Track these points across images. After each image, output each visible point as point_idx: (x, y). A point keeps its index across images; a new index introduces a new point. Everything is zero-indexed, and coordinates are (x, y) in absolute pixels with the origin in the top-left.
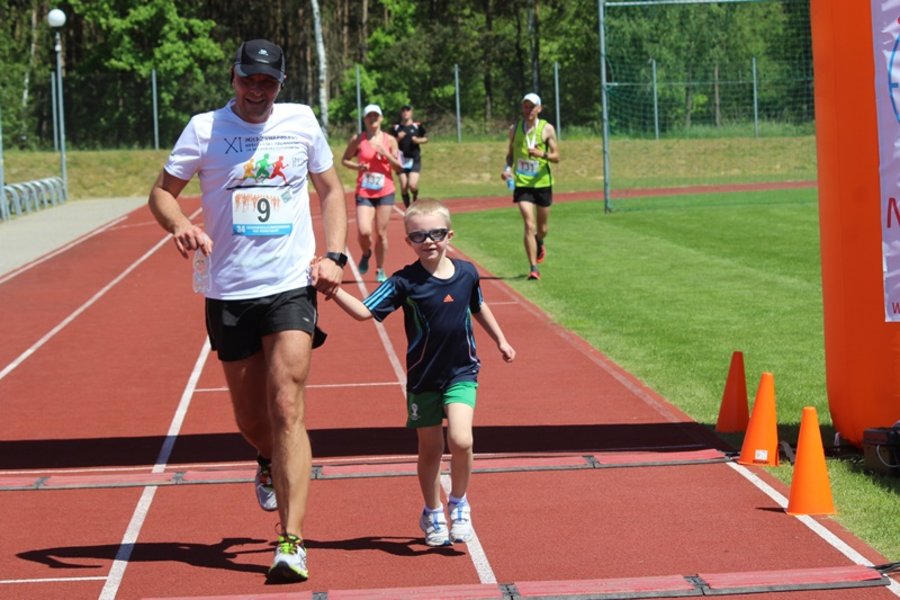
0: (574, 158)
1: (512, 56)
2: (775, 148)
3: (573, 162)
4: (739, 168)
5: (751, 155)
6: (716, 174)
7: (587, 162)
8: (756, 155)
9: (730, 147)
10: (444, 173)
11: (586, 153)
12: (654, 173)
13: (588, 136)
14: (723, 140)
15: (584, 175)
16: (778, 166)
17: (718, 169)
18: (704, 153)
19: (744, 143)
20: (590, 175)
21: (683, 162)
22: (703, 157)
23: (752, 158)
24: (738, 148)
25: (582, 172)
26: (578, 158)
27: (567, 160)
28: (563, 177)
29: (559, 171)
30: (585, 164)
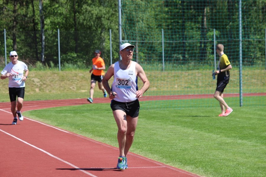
0: (69, 80)
1: (31, 25)
2: (174, 76)
3: (68, 82)
4: (156, 87)
7: (76, 83)
8: (164, 80)
11: (75, 78)
13: (75, 69)
15: (75, 90)
16: (176, 86)
19: (158, 74)
20: (77, 89)
23: (163, 82)
24: (154, 76)
25: (74, 88)
26: (71, 81)
27: (65, 82)
28: (63, 90)
29: (61, 87)
30: (74, 84)
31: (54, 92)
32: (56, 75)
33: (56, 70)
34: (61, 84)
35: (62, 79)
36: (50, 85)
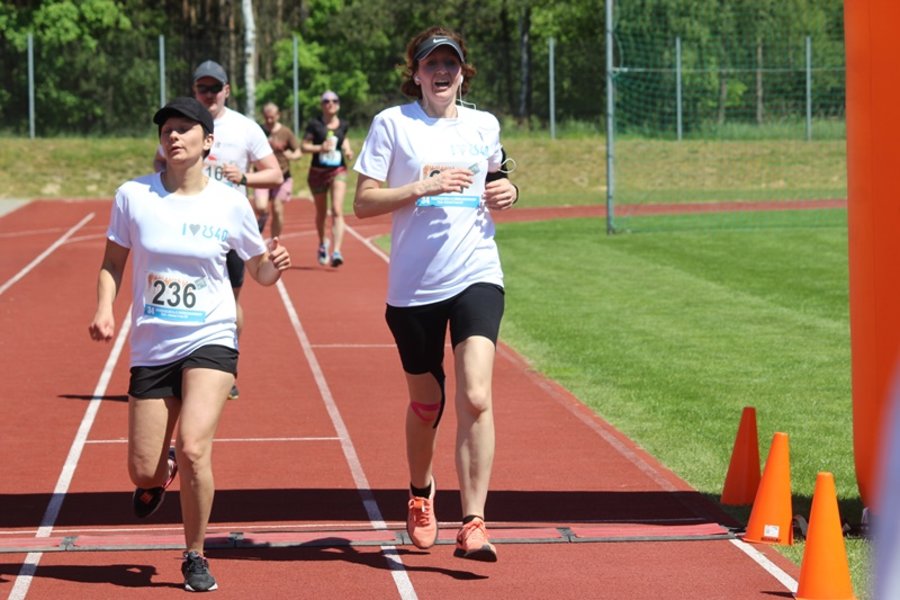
0: (572, 162)
1: (497, 27)
2: (830, 154)
3: (569, 167)
4: (786, 180)
5: (800, 163)
6: (755, 187)
7: (588, 168)
8: (805, 163)
9: (773, 153)
11: (587, 156)
12: (675, 184)
13: (591, 134)
14: (766, 143)
15: (584, 185)
16: (835, 178)
17: (758, 181)
18: (738, 160)
19: (794, 147)
20: (591, 184)
21: (714, 170)
22: (739, 164)
23: (801, 166)
24: (784, 154)
25: (582, 181)
26: (577, 163)
27: (563, 165)
28: (556, 187)
29: (551, 178)
30: (585, 170)
31: (534, 190)
32: (541, 149)
33: (542, 138)
34: (553, 172)
35: (556, 158)
36: (525, 173)
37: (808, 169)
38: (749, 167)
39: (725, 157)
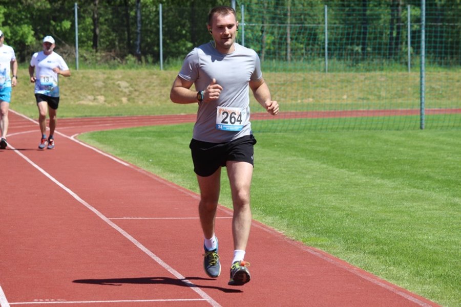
2: (342, 81)
4: (313, 97)
5: (322, 86)
6: (294, 102)
8: (325, 87)
9: (304, 80)
10: (66, 95)
14: (299, 73)
16: (345, 97)
17: (296, 98)
18: (283, 85)
19: (316, 76)
22: (283, 88)
23: (324, 89)
24: (311, 81)
28: (167, 101)
29: (162, 95)
31: (151, 103)
32: (155, 77)
33: (155, 69)
34: (163, 91)
35: (165, 83)
36: (145, 92)
37: (327, 90)
38: (289, 89)
39: (273, 82)
